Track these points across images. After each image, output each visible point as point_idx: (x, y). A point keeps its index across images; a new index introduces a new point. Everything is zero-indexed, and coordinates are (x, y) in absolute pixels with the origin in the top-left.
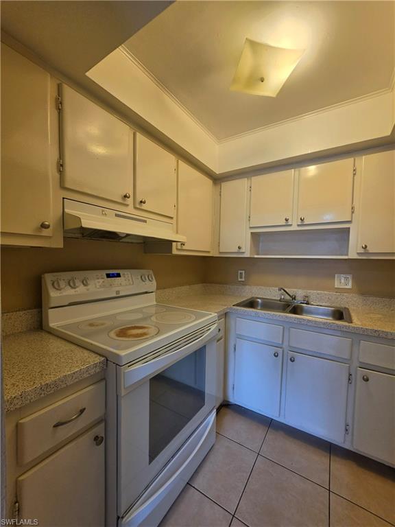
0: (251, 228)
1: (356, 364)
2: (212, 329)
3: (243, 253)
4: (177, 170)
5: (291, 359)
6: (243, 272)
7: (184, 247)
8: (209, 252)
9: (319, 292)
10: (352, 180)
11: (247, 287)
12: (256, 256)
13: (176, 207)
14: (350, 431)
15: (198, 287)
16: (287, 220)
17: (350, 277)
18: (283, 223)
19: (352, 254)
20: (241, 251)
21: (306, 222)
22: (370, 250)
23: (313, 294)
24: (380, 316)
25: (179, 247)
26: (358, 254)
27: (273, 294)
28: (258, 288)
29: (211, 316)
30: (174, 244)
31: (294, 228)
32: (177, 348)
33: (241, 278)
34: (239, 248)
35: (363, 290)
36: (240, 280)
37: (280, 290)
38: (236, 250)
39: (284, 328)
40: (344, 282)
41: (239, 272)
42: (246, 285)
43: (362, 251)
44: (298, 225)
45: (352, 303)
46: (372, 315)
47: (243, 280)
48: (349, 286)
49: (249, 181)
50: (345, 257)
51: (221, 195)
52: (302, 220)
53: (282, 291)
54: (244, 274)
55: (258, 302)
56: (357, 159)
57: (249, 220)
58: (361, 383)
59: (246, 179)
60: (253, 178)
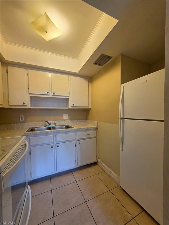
0: (30, 94)
1: (77, 140)
3: (26, 106)
5: (58, 147)
6: (23, 116)
9: (59, 121)
10: (68, 83)
12: (31, 108)
14: (77, 162)
16: (48, 93)
17: (68, 114)
18: (46, 94)
19: (70, 107)
20: (25, 105)
21: (55, 94)
22: (75, 106)
23: (57, 122)
26: (72, 107)
31: (51, 96)
33: (22, 119)
34: (24, 103)
35: (72, 119)
36: (21, 120)
38: (22, 104)
39: (54, 136)
40: (66, 117)
41: (20, 116)
42: (25, 122)
43: (73, 106)
47: (23, 120)
48: (68, 118)
49: (27, 71)
50: (67, 108)
51: (7, 73)
52: (54, 94)
53: (47, 122)
54: (23, 118)
55: (35, 129)
56: (69, 77)
57: (29, 90)
58: (78, 145)
59: (25, 69)
60: (29, 70)
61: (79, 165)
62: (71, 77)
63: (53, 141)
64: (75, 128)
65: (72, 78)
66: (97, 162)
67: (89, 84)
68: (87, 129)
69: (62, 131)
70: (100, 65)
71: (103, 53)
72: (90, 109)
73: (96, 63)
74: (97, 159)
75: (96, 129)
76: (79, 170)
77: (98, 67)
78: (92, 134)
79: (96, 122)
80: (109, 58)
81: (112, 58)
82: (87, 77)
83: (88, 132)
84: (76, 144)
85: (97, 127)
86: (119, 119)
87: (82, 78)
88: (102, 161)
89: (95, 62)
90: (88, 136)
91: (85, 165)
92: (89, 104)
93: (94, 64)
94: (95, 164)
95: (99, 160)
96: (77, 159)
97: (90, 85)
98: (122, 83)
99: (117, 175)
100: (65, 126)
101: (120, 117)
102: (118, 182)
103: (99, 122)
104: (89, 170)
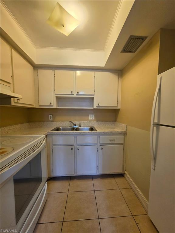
0: (56, 94)
1: (99, 144)
2: (44, 143)
3: (53, 106)
4: (11, 54)
5: (78, 149)
6: (52, 115)
7: (19, 102)
8: (33, 105)
9: (84, 122)
10: (94, 80)
11: (54, 122)
12: (58, 108)
13: (13, 76)
14: (98, 168)
15: (26, 125)
16: (72, 92)
17: (93, 115)
18: (70, 93)
19: (95, 107)
20: (51, 105)
22: (100, 105)
23: (82, 122)
24: (103, 128)
25: (16, 101)
26: (97, 106)
27: (67, 124)
28: (60, 122)
29: (42, 137)
30: (12, 99)
31: (75, 96)
32: (26, 156)
34: (50, 103)
35: (98, 120)
36: (50, 119)
37: (70, 122)
38: (49, 104)
39: (74, 137)
40: (92, 117)
41: (50, 115)
42: (53, 122)
44: (76, 95)
45: (95, 125)
46: (101, 128)
47: (52, 119)
48: (93, 119)
49: (54, 72)
50: (92, 108)
51: (38, 76)
52: (78, 93)
53: (71, 123)
54: (52, 117)
55: (60, 129)
56: (95, 72)
57: (55, 91)
58: (100, 150)
59: (52, 70)
60: (55, 71)
61: (101, 172)
62: (97, 72)
63: (74, 143)
64: (98, 130)
65: (98, 74)
66: (124, 174)
67: (119, 78)
68: (112, 134)
69: (82, 133)
70: (130, 52)
71: (132, 35)
72: (120, 109)
73: (124, 51)
74: (123, 170)
75: (125, 134)
76: (101, 178)
77: (128, 55)
78: (119, 139)
79: (124, 125)
80: (143, 39)
81: (147, 38)
82: (116, 70)
83: (113, 137)
84: (98, 149)
85: (126, 132)
86: (152, 126)
87: (110, 72)
88: (129, 174)
89: (123, 49)
90: (113, 142)
91: (108, 174)
92: (118, 104)
93: (122, 52)
94: (121, 175)
95: (126, 172)
96: (98, 166)
97: (120, 80)
98: (160, 71)
99: (145, 199)
100: (89, 127)
101: (152, 123)
102: (147, 208)
103: (128, 126)
104: (113, 181)
